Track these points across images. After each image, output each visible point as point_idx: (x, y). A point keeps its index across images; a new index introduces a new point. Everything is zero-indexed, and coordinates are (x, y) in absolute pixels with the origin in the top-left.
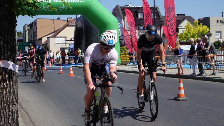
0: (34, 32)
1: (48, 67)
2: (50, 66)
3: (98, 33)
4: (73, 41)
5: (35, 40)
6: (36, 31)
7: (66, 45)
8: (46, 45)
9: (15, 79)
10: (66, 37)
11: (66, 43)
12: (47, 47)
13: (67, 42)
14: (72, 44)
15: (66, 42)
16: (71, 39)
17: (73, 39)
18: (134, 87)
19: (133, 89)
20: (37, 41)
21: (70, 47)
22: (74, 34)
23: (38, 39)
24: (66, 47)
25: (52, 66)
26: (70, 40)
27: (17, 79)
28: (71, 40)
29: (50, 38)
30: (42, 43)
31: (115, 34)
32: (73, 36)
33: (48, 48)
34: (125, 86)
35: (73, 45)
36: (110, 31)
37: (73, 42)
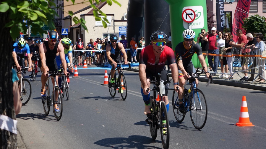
0: (58, 4)
1: (82, 68)
2: (84, 67)
3: (170, 11)
4: (126, 21)
5: (60, 20)
6: (61, 3)
7: (114, 29)
8: (79, 29)
9: (11, 145)
10: (113, 15)
11: (114, 26)
12: (81, 32)
13: (116, 23)
14: (125, 27)
15: (114, 24)
16: (123, 18)
17: (126, 17)
18: (231, 119)
19: (229, 123)
20: (63, 21)
21: (120, 32)
22: (128, 10)
23: (66, 17)
24: (114, 31)
25: (87, 67)
26: (120, 19)
27: (14, 144)
28: (123, 20)
29: (86, 17)
30: (72, 25)
31: (200, 13)
32: (126, 14)
33: (82, 34)
34: (215, 116)
35: (125, 29)
36: (191, 8)
37: (125, 24)
